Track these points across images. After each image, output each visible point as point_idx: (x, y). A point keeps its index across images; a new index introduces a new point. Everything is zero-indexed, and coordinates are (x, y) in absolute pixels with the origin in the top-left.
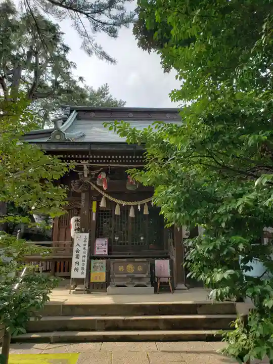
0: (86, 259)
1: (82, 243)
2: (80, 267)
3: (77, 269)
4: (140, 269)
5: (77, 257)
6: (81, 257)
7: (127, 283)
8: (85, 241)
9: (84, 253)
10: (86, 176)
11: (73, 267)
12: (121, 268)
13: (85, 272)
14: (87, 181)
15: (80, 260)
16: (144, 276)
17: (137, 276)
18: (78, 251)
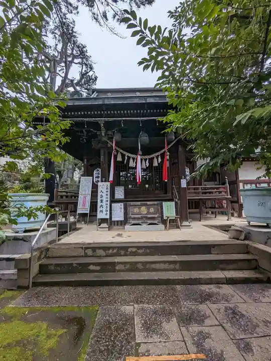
0: (108, 203)
1: (104, 190)
2: (104, 209)
3: (102, 211)
4: (152, 210)
5: (102, 201)
6: (104, 201)
7: (142, 222)
8: (107, 189)
9: (107, 198)
10: (103, 134)
11: (99, 209)
12: (136, 210)
13: (108, 213)
14: (105, 139)
15: (104, 204)
16: (156, 216)
17: (149, 216)
18: (102, 196)
